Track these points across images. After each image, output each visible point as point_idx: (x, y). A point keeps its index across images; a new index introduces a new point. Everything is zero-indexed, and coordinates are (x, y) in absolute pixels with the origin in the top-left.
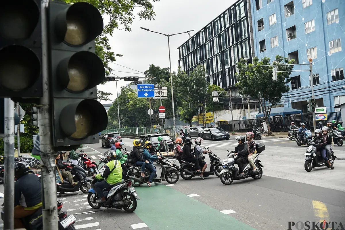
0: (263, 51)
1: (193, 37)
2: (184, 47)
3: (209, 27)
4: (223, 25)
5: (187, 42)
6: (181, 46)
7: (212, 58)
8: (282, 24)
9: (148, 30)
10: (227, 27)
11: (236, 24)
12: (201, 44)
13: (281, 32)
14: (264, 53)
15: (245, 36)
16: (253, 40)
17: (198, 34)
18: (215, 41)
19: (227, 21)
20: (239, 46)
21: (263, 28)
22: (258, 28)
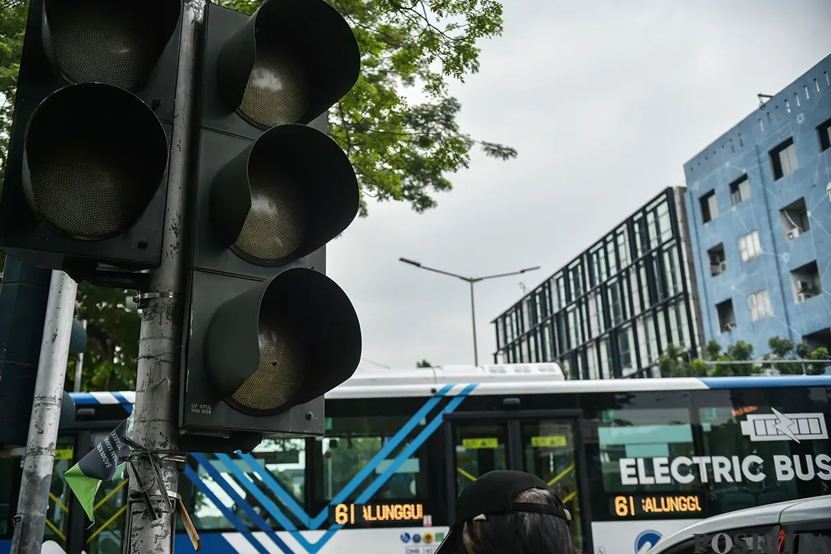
0: (727, 329)
1: (533, 294)
2: (508, 320)
3: (576, 267)
4: (612, 262)
5: (518, 306)
6: (500, 317)
7: (585, 347)
8: (777, 258)
9: (418, 265)
10: (623, 266)
11: (648, 259)
12: (556, 310)
13: (775, 279)
14: (730, 335)
15: (675, 289)
16: (696, 299)
17: (546, 285)
18: (592, 303)
19: (624, 252)
20: (661, 316)
21: (724, 268)
22: (712, 269)
